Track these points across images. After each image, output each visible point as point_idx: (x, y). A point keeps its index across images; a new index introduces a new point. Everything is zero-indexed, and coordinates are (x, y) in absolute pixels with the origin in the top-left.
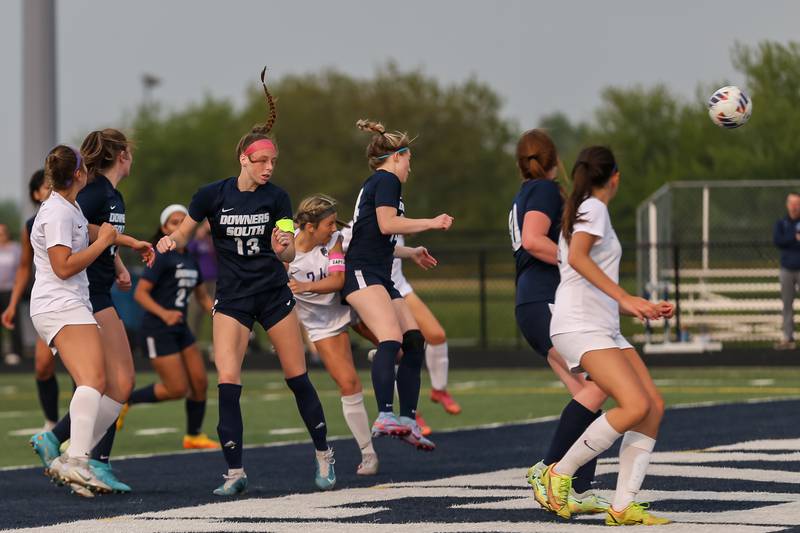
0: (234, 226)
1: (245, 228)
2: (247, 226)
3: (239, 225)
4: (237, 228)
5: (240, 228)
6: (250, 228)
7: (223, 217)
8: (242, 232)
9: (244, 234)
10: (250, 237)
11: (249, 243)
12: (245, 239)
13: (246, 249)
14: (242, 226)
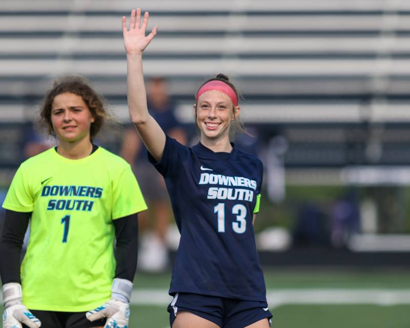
0: (218, 186)
1: (231, 190)
2: (234, 188)
3: (223, 186)
4: (221, 189)
5: (225, 190)
6: (237, 191)
7: (202, 175)
8: (228, 194)
9: (230, 198)
10: (237, 202)
11: (235, 210)
12: (229, 204)
13: (230, 218)
14: (227, 187)
